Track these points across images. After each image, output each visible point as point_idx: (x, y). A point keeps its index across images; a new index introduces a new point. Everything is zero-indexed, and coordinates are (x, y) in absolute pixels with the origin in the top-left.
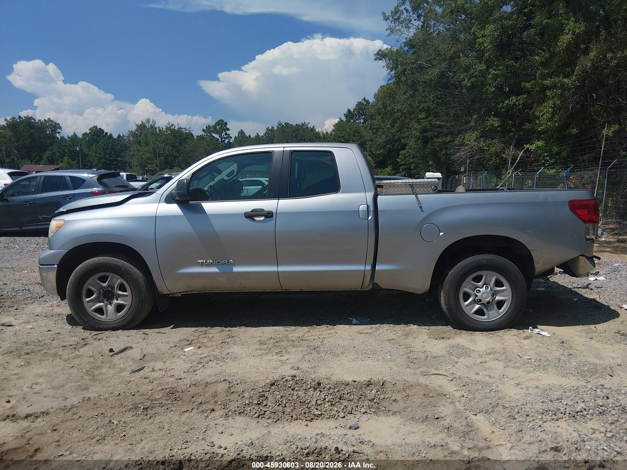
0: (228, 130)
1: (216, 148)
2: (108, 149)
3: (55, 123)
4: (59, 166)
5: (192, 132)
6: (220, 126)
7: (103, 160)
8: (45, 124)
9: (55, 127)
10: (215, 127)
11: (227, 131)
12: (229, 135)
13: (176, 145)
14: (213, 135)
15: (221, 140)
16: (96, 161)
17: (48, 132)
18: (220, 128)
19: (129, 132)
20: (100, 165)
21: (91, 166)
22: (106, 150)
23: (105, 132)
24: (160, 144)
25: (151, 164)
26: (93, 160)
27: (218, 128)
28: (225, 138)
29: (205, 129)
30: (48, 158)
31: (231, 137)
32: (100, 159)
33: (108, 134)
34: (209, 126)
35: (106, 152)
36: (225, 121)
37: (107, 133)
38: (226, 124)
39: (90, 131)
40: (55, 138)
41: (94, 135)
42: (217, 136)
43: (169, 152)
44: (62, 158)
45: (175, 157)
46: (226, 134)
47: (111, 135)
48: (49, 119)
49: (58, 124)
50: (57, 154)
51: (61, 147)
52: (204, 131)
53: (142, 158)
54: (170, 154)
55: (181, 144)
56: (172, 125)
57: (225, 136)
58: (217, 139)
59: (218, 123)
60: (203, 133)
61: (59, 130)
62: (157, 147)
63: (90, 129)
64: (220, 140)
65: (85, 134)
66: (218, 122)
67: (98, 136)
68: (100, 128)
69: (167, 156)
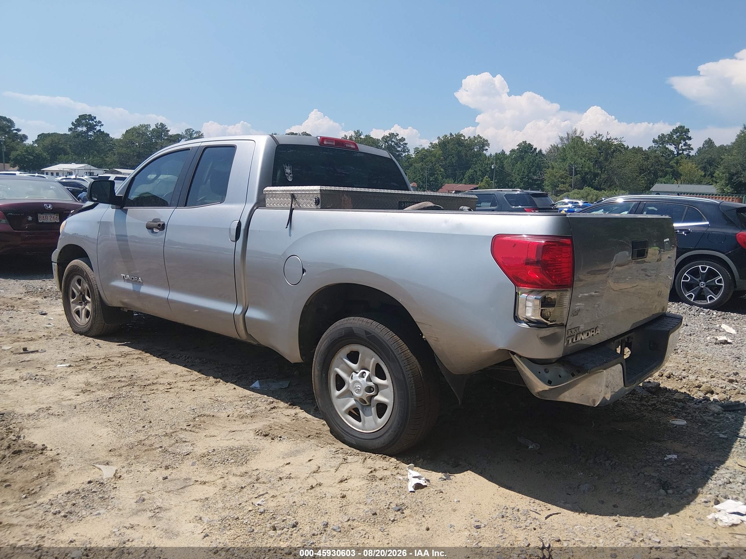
0: (690, 138)
1: (657, 162)
2: (533, 166)
3: (484, 139)
4: (478, 186)
5: (623, 143)
6: (678, 134)
7: (526, 180)
8: (474, 142)
9: (483, 144)
10: (670, 136)
11: (687, 141)
12: (690, 145)
13: (600, 160)
14: (667, 146)
15: (678, 152)
16: (518, 180)
17: (476, 150)
18: (677, 137)
19: (551, 146)
20: (522, 185)
21: (512, 185)
22: (531, 168)
23: (534, 147)
24: (579, 159)
25: (564, 183)
26: (516, 179)
27: (675, 136)
28: (683, 150)
29: (656, 138)
30: (469, 177)
31: (692, 149)
32: (522, 179)
33: (537, 151)
34: (663, 135)
35: (530, 170)
36: (686, 128)
37: (536, 149)
38: (688, 131)
39: (518, 147)
40: (480, 155)
41: (522, 151)
42: (672, 148)
43: (589, 168)
44: (483, 177)
45: (596, 175)
46: (685, 145)
47: (541, 151)
48: (479, 135)
49: (487, 141)
50: (479, 173)
51: (484, 165)
52: (654, 141)
53: (555, 176)
54: (590, 172)
55: (606, 159)
56: (600, 135)
57: (684, 148)
58: (672, 152)
59: (675, 131)
60: (653, 145)
61: (486, 148)
62: (574, 163)
63: (518, 145)
64: (676, 153)
65: (513, 151)
66: (677, 129)
67: (526, 152)
68: (529, 144)
69: (586, 173)
